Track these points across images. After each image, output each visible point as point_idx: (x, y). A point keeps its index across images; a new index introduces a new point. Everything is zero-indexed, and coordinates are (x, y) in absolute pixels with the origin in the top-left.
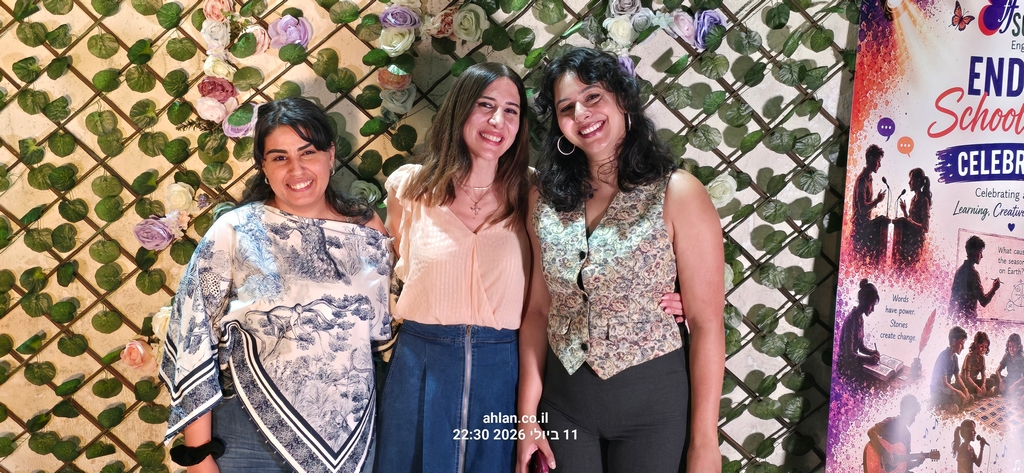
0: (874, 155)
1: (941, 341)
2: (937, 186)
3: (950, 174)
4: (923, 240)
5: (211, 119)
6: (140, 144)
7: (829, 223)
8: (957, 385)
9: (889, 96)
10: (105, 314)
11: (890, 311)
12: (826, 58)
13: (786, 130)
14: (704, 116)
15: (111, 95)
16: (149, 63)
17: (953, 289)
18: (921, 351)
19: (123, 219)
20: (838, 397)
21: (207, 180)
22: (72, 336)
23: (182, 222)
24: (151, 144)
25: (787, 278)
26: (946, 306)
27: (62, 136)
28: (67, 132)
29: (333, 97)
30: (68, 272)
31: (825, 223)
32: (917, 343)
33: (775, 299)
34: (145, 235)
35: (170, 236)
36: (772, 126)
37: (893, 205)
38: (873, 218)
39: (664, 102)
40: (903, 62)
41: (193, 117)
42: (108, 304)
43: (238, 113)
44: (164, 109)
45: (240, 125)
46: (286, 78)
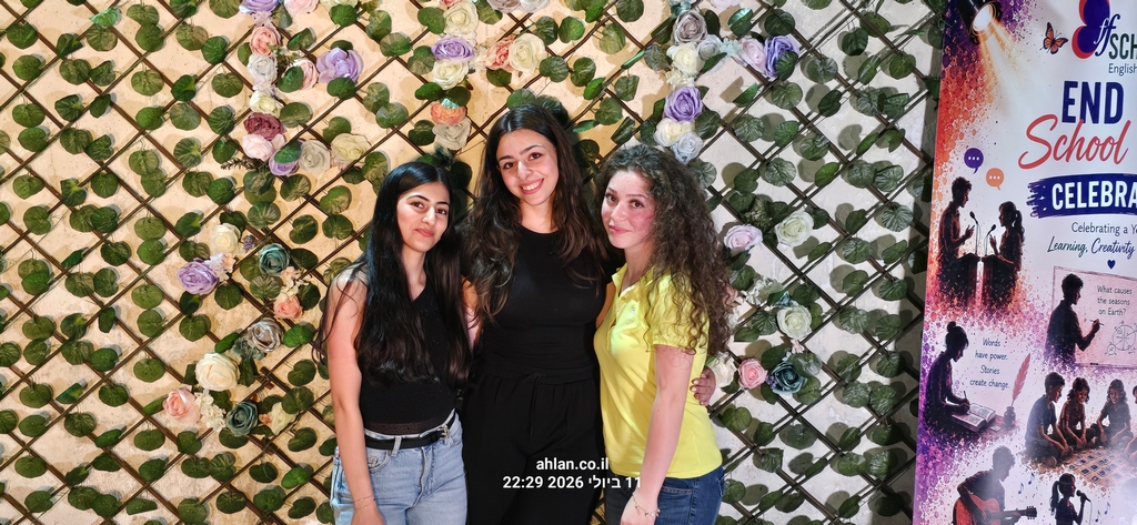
0: (961, 188)
1: (1035, 389)
2: (1030, 222)
3: (1043, 206)
4: (1015, 279)
5: (258, 157)
6: (185, 184)
7: (915, 263)
8: (1054, 436)
9: (976, 125)
10: (148, 362)
11: (981, 356)
12: (908, 85)
13: (866, 163)
14: (777, 148)
15: (155, 134)
16: (194, 100)
17: (1049, 331)
18: (1014, 399)
19: (167, 262)
20: (925, 449)
21: (253, 221)
22: (113, 386)
23: (227, 264)
24: (197, 184)
25: (869, 322)
26: (1042, 350)
27: (105, 176)
28: (110, 172)
29: (384, 132)
30: (108, 319)
31: (911, 263)
32: (1010, 391)
33: (857, 345)
34: (189, 278)
35: (215, 280)
36: (850, 159)
37: (982, 241)
38: (960, 256)
39: (734, 134)
40: (991, 88)
41: (239, 156)
42: (151, 352)
43: (284, 150)
44: (209, 147)
45: (286, 162)
46: (335, 113)
